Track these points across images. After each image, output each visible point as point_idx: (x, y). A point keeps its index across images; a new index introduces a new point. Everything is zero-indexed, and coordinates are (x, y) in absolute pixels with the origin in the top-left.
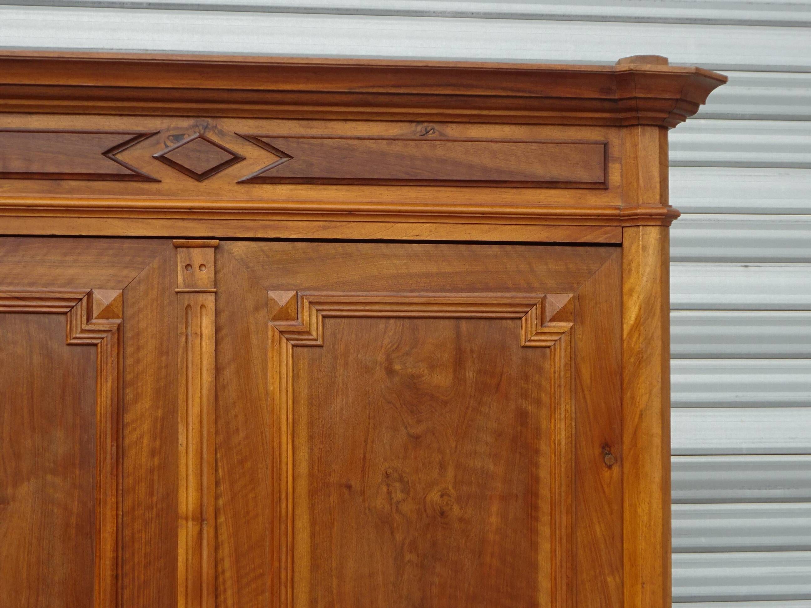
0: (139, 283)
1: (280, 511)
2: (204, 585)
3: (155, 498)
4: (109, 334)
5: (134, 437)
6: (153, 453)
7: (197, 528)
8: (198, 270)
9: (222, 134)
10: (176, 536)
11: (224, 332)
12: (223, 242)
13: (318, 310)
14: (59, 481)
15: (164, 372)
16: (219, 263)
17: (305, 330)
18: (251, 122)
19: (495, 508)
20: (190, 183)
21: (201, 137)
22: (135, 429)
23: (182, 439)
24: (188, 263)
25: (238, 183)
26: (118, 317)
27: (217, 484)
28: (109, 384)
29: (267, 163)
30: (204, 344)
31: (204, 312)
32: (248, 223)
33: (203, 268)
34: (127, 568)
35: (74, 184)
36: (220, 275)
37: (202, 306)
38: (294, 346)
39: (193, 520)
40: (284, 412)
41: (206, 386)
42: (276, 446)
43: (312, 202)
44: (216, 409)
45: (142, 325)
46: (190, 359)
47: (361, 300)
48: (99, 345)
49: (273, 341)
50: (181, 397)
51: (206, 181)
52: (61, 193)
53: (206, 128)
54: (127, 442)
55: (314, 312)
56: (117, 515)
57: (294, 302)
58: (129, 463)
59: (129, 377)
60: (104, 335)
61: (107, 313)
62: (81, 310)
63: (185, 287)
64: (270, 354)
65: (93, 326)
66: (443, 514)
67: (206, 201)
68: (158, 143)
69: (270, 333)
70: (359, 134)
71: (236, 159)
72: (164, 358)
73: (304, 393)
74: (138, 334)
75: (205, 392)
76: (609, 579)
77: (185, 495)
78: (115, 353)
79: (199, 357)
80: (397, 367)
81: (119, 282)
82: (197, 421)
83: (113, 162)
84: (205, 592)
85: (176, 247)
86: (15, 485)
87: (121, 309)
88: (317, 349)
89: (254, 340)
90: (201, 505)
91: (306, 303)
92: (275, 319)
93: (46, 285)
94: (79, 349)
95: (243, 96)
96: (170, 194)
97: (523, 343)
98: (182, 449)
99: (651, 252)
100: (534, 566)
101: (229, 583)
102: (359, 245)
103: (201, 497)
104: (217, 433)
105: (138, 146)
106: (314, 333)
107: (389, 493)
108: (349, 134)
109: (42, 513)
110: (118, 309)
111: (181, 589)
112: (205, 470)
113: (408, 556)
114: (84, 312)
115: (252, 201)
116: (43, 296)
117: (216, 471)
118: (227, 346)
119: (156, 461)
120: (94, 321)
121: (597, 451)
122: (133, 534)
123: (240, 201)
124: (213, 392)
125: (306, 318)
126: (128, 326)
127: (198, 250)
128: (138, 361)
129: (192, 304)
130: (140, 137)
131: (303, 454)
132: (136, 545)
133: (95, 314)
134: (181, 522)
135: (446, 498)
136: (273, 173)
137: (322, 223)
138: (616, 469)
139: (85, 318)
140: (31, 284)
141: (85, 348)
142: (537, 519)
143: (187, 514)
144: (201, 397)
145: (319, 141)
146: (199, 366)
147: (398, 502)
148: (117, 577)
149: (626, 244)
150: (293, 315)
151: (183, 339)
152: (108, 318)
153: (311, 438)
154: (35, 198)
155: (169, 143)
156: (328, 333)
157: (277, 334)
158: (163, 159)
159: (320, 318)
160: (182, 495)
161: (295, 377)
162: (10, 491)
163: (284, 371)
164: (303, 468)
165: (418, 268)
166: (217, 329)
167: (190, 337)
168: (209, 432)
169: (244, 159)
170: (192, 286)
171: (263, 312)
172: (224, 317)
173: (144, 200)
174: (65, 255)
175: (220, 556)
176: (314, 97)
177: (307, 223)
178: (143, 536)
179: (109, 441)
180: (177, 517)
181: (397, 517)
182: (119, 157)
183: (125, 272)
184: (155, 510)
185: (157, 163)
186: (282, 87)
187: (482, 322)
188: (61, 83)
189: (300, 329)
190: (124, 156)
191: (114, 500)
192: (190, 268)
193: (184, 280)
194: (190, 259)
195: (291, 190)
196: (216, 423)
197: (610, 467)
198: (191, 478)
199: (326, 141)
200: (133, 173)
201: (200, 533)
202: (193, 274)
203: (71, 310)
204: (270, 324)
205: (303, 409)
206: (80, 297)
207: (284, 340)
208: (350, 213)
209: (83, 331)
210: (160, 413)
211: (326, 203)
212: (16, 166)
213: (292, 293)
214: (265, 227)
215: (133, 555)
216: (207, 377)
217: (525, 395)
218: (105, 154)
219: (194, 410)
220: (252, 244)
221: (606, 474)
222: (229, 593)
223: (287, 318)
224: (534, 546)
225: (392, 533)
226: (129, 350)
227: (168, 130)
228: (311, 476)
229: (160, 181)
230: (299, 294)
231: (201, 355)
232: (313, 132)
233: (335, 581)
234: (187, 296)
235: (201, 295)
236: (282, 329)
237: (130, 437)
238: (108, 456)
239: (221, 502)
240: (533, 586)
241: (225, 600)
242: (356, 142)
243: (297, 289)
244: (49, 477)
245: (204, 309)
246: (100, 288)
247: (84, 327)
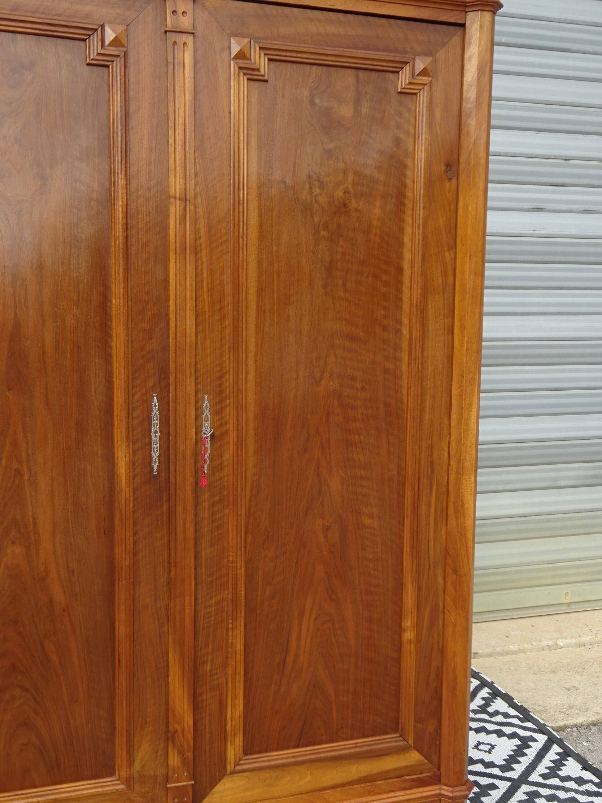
0: (138, 22)
1: (239, 197)
2: (188, 247)
3: (152, 183)
4: (118, 59)
5: (137, 137)
6: (150, 151)
7: (183, 205)
8: (181, 15)
10: (168, 210)
11: (200, 65)
13: (265, 54)
14: (83, 166)
15: (157, 92)
16: (196, 12)
17: (255, 67)
19: (378, 203)
22: (138, 132)
23: (171, 141)
24: (174, 9)
26: (123, 46)
27: (196, 175)
28: (119, 96)
30: (186, 71)
31: (186, 48)
33: (185, 14)
34: (134, 232)
36: (197, 22)
37: (185, 44)
38: (248, 79)
39: (180, 200)
40: (241, 126)
41: (187, 103)
42: (237, 151)
44: (195, 121)
45: (141, 55)
46: (176, 82)
47: (295, 49)
48: (111, 66)
49: (234, 74)
54: (132, 140)
55: (262, 55)
56: (126, 193)
57: (248, 46)
59: (132, 93)
60: (114, 59)
61: (116, 42)
62: (96, 38)
63: (172, 28)
64: (232, 84)
65: (106, 51)
66: (345, 205)
69: (232, 68)
72: (157, 81)
73: (255, 113)
74: (138, 61)
75: (187, 108)
76: (447, 254)
77: (174, 181)
78: (122, 73)
79: (183, 81)
80: (317, 101)
81: (124, 20)
82: (182, 129)
84: (188, 251)
86: (52, 167)
87: (126, 41)
88: (264, 83)
89: (220, 74)
90: (185, 189)
91: (257, 48)
92: (236, 58)
93: (70, 16)
94: (96, 68)
97: (399, 90)
98: (171, 148)
99: (485, 30)
100: (401, 244)
101: (204, 246)
102: (293, 9)
103: (185, 184)
106: (262, 71)
107: (311, 188)
109: (71, 189)
110: (124, 41)
111: (172, 247)
112: (188, 164)
113: (322, 233)
114: (99, 40)
116: (68, 24)
117: (195, 166)
118: (201, 75)
119: (153, 156)
120: (106, 47)
121: (443, 168)
122: (137, 207)
124: (192, 108)
125: (257, 59)
126: (131, 54)
128: (139, 82)
129: (177, 42)
131: (254, 157)
132: (140, 216)
133: (107, 43)
134: (172, 201)
135: (347, 194)
138: (454, 181)
139: (100, 44)
140: (59, 15)
141: (100, 68)
142: (404, 212)
143: (175, 195)
144: (185, 111)
146: (183, 88)
147: (317, 196)
148: (127, 237)
149: (468, 24)
150: (248, 56)
151: (172, 67)
152: (116, 47)
153: (259, 147)
156: (271, 72)
157: (237, 68)
159: (266, 60)
160: (172, 181)
161: (249, 102)
162: (48, 171)
163: (241, 96)
164: (254, 168)
165: (331, 29)
166: (195, 63)
167: (176, 66)
168: (190, 136)
170: (177, 27)
171: (226, 53)
172: (199, 54)
175: (198, 226)
178: (145, 210)
179: (119, 139)
180: (168, 197)
181: (316, 206)
183: (128, 13)
184: (152, 191)
187: (374, 73)
189: (253, 67)
191: (124, 182)
192: (175, 14)
193: (171, 23)
194: (175, 6)
197: (450, 179)
198: (178, 169)
201: (185, 208)
202: (177, 19)
203: (89, 38)
204: (232, 62)
205: (254, 126)
206: (96, 27)
207: (242, 74)
209: (99, 54)
210: (155, 121)
213: (247, 40)
215: (138, 222)
216: (188, 97)
217: (399, 127)
219: (179, 120)
221: (447, 185)
222: (204, 252)
223: (244, 58)
224: (402, 230)
225: (312, 216)
228: (259, 173)
230: (252, 41)
231: (184, 80)
233: (275, 248)
234: (173, 34)
235: (184, 35)
236: (241, 66)
237: (135, 138)
238: (119, 150)
239: (198, 188)
240: (401, 257)
241: (201, 256)
243: (251, 37)
244: (76, 163)
245: (185, 45)
246: (110, 23)
247: (99, 51)
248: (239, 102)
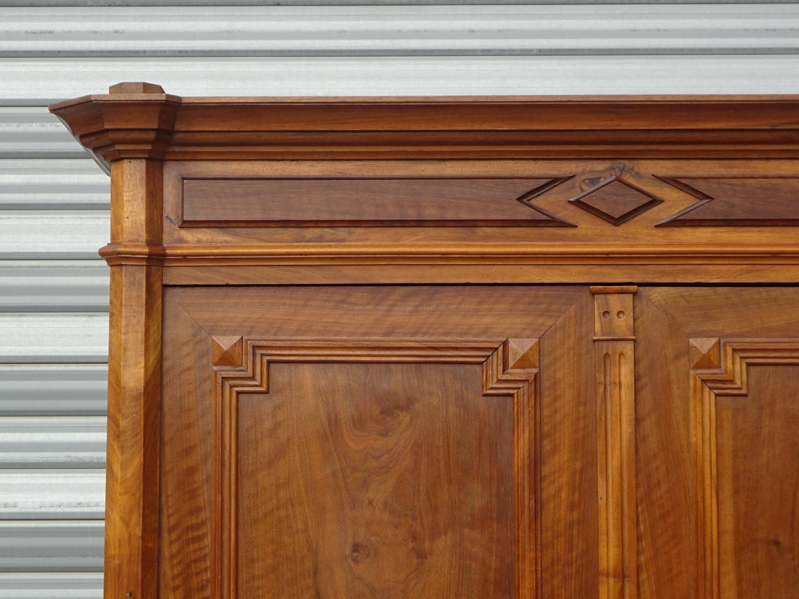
0: (555, 331)
1: (705, 569)
3: (574, 554)
4: (526, 384)
5: (552, 490)
6: (572, 507)
7: (619, 585)
8: (616, 317)
9: (638, 176)
10: (597, 593)
11: (644, 380)
12: (641, 289)
13: (742, 358)
14: (476, 534)
15: (581, 423)
16: (637, 310)
17: (728, 378)
18: (669, 163)
20: (607, 228)
21: (618, 180)
22: (553, 482)
23: (601, 492)
24: (606, 310)
25: (657, 226)
26: (534, 367)
27: (639, 539)
28: (526, 435)
29: (687, 206)
30: (623, 393)
31: (623, 361)
32: (667, 268)
33: (621, 315)
35: (488, 230)
36: (639, 322)
37: (621, 354)
38: (717, 395)
39: (614, 576)
40: (707, 464)
41: (625, 437)
42: (700, 500)
43: (734, 245)
44: (637, 461)
45: (559, 375)
46: (609, 409)
47: (787, 346)
48: (516, 395)
49: (695, 390)
50: (600, 449)
51: (624, 225)
52: (475, 241)
53: (622, 170)
54: (545, 495)
55: (738, 360)
56: (536, 571)
57: (716, 350)
58: (547, 517)
59: (546, 428)
60: (521, 385)
61: (524, 362)
62: (496, 360)
63: (603, 335)
64: (692, 404)
65: (508, 375)
67: (624, 246)
68: (573, 187)
69: (692, 382)
70: (782, 173)
71: (654, 201)
72: (581, 409)
73: (728, 443)
74: (555, 384)
75: (625, 444)
77: (606, 551)
78: (532, 403)
79: (618, 407)
81: (535, 330)
82: (617, 474)
83: (527, 208)
85: (593, 294)
86: (433, 538)
87: (537, 358)
88: (742, 399)
89: (675, 390)
90: (623, 561)
91: (729, 350)
92: (698, 366)
93: (461, 334)
94: (495, 399)
95: (661, 136)
96: (586, 239)
98: (602, 503)
102: (785, 289)
103: (623, 553)
104: (637, 486)
105: (553, 191)
106: (738, 382)
108: (772, 173)
109: (459, 568)
110: (534, 358)
112: (626, 525)
114: (500, 361)
115: (671, 245)
116: (458, 345)
117: (638, 525)
118: (646, 394)
119: (575, 515)
120: (510, 371)
122: (552, 590)
123: (658, 245)
124: (633, 443)
125: (730, 366)
126: (545, 376)
127: (616, 296)
128: (555, 412)
129: (610, 353)
130: (555, 181)
131: (728, 508)
133: (511, 363)
134: (603, 579)
136: (693, 216)
137: (744, 267)
139: (501, 368)
140: (447, 334)
141: (501, 398)
143: (608, 571)
144: (621, 449)
145: (740, 181)
146: (619, 417)
150: (716, 362)
151: (602, 389)
152: (524, 368)
153: (736, 491)
154: (450, 246)
155: (584, 187)
156: (752, 382)
157: (699, 383)
158: (578, 203)
159: (744, 366)
160: (602, 551)
161: (719, 427)
162: (427, 545)
163: (707, 421)
164: (729, 524)
166: (637, 379)
167: (608, 387)
168: (630, 484)
169: (662, 201)
170: (610, 334)
171: (683, 361)
172: (643, 365)
173: (560, 246)
174: (480, 303)
176: (736, 135)
177: (729, 266)
178: (563, 593)
179: (527, 494)
180: (597, 573)
182: (534, 202)
183: (541, 320)
184: (574, 565)
185: (572, 207)
186: (701, 126)
188: (476, 128)
189: (723, 377)
190: (539, 202)
191: (533, 555)
192: (608, 316)
193: (602, 328)
194: (607, 304)
195: (712, 233)
196: (637, 476)
198: (611, 532)
199: (748, 181)
200: (549, 219)
201: (622, 590)
202: (611, 322)
203: (486, 360)
204: (692, 372)
205: (728, 461)
206: (496, 346)
207: (707, 390)
208: (774, 255)
209: (499, 381)
210: (578, 465)
211: (749, 245)
212: (431, 213)
213: (714, 341)
214: (685, 272)
216: (627, 428)
218: (520, 199)
219: (613, 463)
220: (672, 290)
223: (710, 366)
226: (546, 400)
227: (583, 173)
228: (737, 531)
229: (576, 226)
230: (722, 341)
231: (620, 405)
232: (735, 172)
234: (605, 344)
235: (620, 342)
236: (705, 377)
237: (548, 490)
238: (526, 510)
239: (642, 559)
242: (779, 181)
243: (720, 335)
244: (467, 531)
245: (622, 357)
246: (516, 337)
247: (500, 377)
248: (703, 429)
